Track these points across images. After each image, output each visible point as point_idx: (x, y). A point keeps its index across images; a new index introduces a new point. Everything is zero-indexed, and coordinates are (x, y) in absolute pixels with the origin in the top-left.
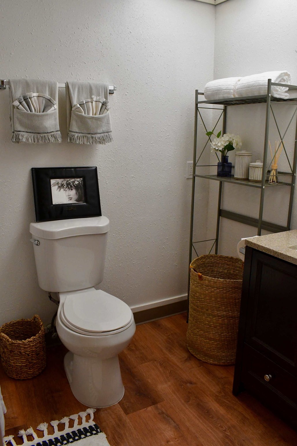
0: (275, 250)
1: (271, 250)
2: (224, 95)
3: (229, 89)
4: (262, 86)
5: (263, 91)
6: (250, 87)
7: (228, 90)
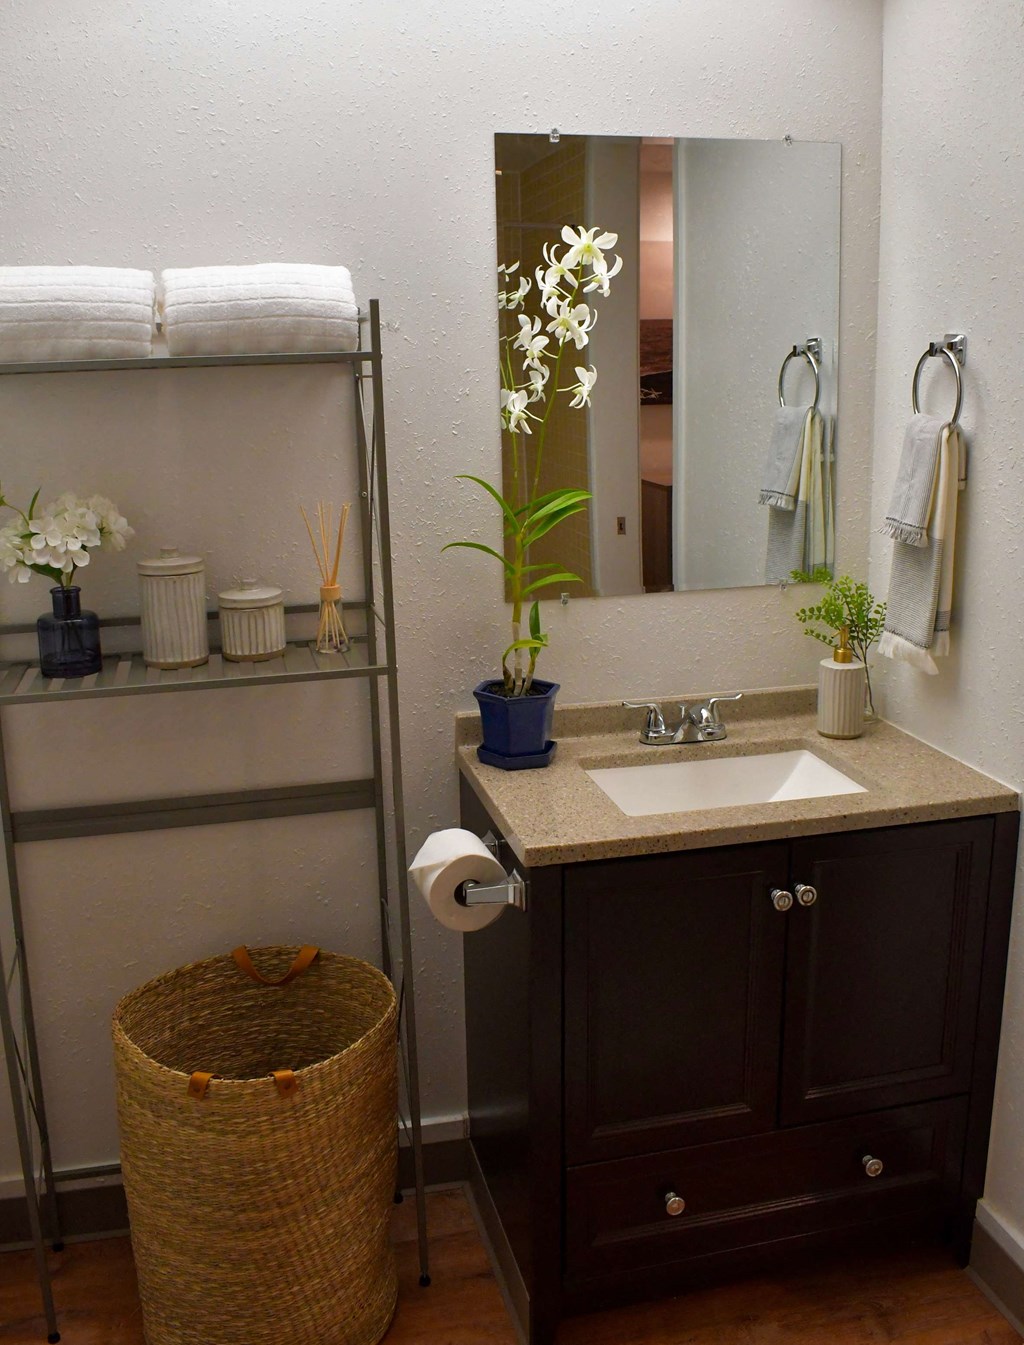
0: (650, 834)
1: (639, 840)
2: (95, 341)
3: (129, 320)
4: (307, 316)
5: (312, 337)
6: (247, 318)
7: (128, 323)
